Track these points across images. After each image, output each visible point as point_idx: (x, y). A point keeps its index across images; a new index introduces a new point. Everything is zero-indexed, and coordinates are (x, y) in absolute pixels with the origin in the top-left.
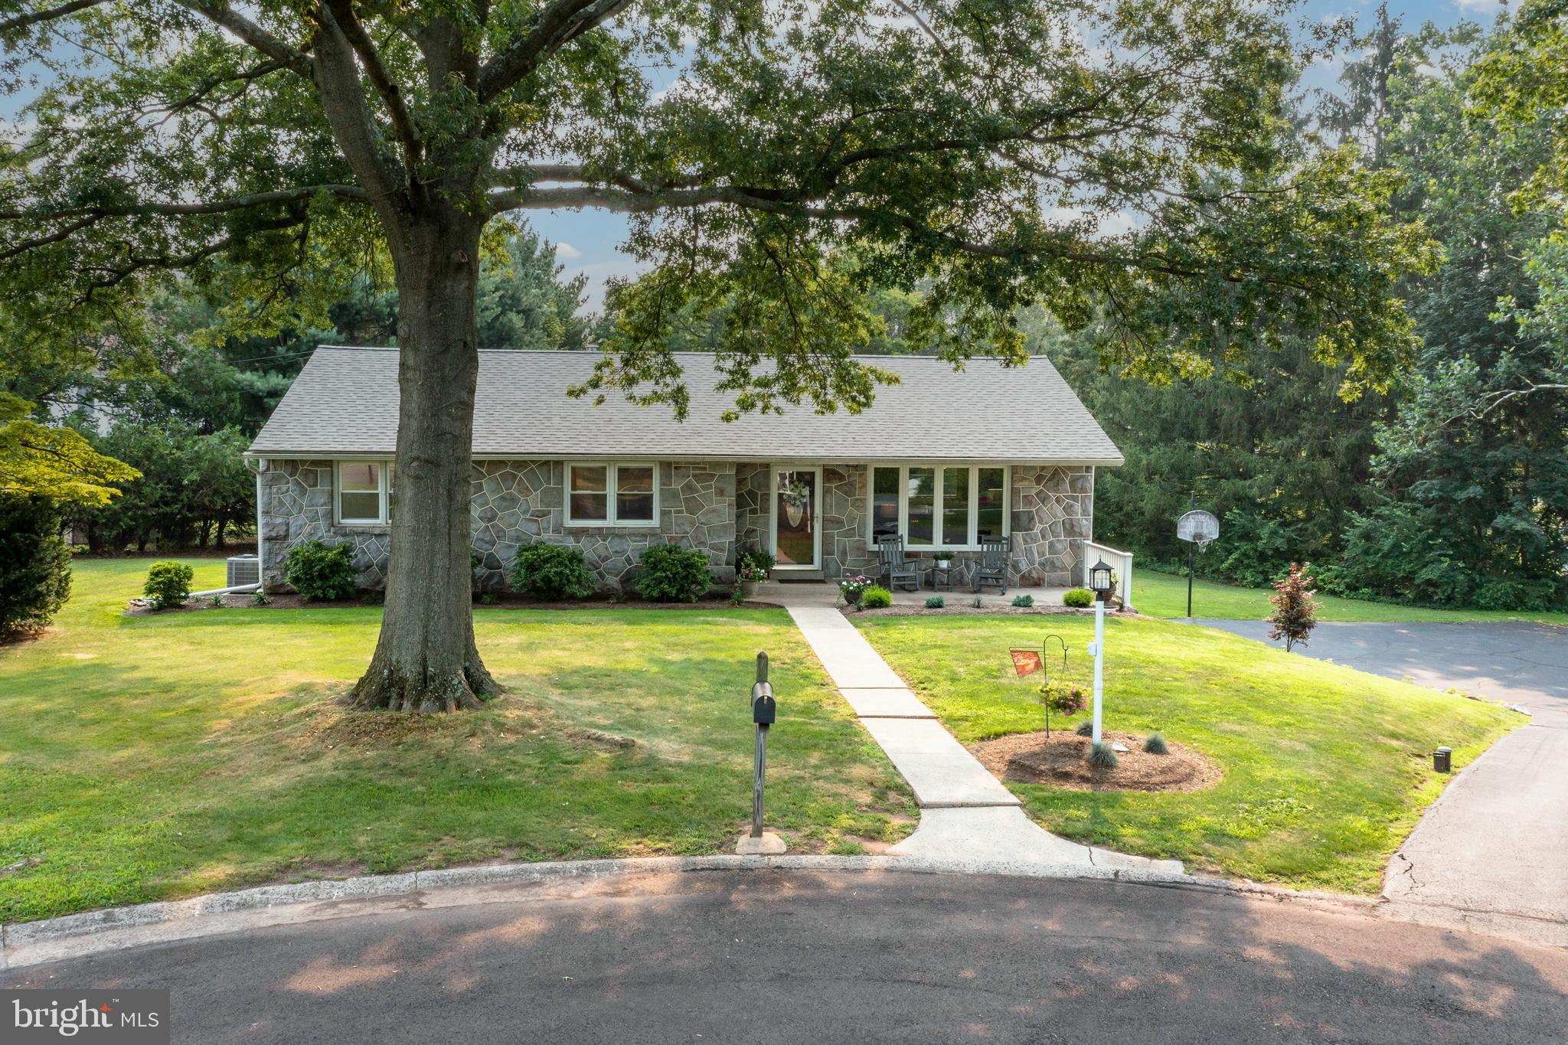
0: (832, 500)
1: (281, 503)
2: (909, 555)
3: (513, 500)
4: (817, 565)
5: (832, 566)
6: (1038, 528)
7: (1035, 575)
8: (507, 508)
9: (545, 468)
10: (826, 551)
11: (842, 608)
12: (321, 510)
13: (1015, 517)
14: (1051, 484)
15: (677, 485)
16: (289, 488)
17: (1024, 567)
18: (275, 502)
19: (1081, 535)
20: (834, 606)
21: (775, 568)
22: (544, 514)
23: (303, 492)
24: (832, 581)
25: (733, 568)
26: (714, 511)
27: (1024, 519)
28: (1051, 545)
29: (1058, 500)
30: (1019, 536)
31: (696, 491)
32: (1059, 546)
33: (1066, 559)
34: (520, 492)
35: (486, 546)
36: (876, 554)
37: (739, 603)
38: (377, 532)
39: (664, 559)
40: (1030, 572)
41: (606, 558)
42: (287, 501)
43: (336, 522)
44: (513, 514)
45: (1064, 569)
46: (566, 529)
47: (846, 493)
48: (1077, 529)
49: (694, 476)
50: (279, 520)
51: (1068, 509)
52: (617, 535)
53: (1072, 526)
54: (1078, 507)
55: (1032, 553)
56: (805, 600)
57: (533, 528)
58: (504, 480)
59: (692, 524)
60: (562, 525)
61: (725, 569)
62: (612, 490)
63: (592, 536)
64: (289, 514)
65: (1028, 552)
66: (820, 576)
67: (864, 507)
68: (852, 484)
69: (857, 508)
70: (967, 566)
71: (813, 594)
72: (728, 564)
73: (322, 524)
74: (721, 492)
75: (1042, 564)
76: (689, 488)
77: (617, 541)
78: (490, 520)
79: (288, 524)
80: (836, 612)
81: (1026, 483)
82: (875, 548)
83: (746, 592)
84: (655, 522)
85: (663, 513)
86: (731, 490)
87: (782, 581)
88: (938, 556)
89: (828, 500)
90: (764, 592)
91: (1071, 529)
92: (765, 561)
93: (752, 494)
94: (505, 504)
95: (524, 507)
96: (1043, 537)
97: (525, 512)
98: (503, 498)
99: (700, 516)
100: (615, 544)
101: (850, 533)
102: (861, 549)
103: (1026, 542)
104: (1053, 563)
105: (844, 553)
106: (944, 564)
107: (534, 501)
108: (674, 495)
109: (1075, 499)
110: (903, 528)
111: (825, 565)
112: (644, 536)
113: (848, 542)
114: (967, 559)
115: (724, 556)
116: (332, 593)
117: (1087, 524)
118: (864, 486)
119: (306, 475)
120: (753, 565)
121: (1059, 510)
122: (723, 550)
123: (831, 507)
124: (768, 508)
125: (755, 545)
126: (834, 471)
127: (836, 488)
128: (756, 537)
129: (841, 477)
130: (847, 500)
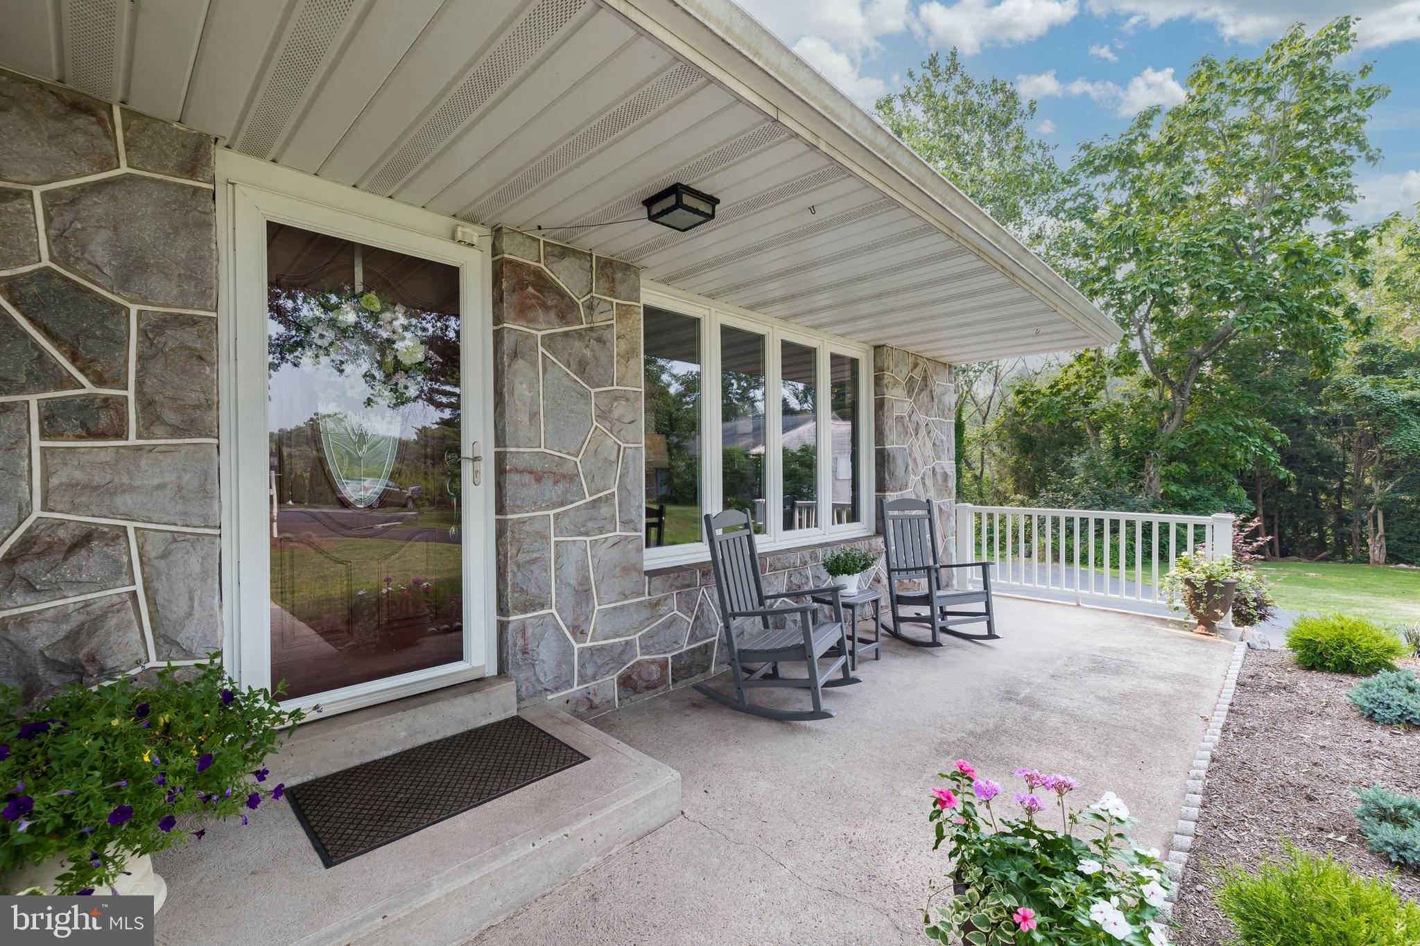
0: (536, 389)
4: (478, 660)
6: (911, 483)
14: (925, 396)
27: (901, 466)
29: (928, 430)
51: (938, 447)
68: (600, 338)
69: (616, 425)
81: (898, 391)
89: (521, 389)
101: (597, 518)
102: (632, 569)
105: (583, 592)
111: (512, 654)
113: (595, 551)
117: (952, 475)
118: (633, 351)
121: (929, 448)
123: (534, 415)
124: (210, 405)
125: (93, 623)
126: (538, 274)
127: (549, 341)
128: (120, 571)
129: (566, 310)
130: (585, 396)
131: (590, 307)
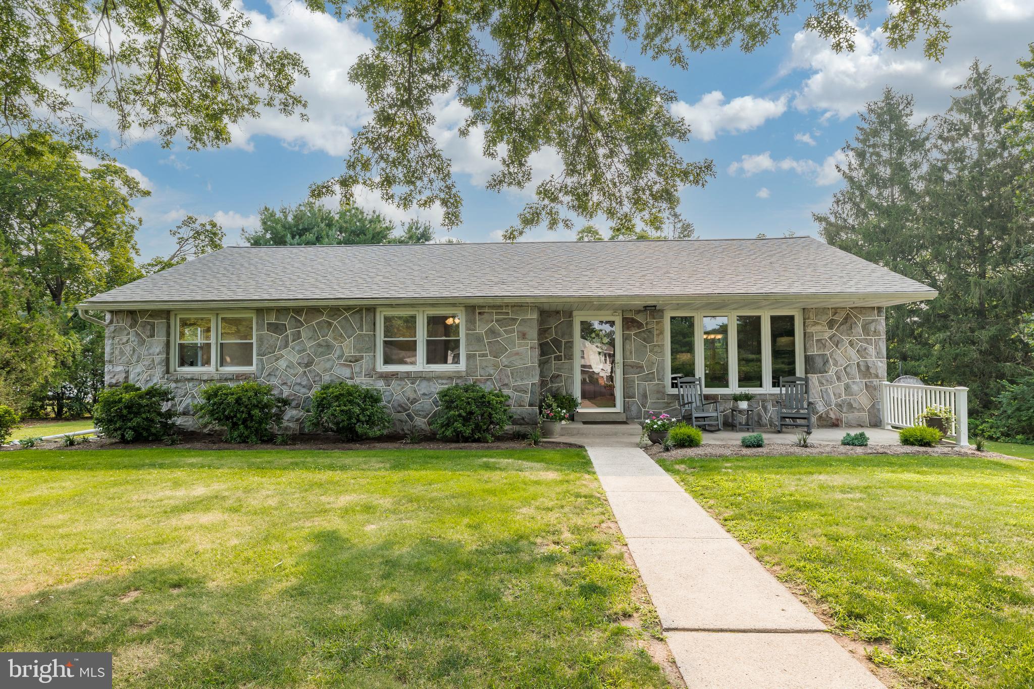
0: (632, 346)
1: (122, 353)
2: (707, 397)
3: (329, 347)
4: (619, 408)
5: (634, 409)
6: (832, 370)
7: (832, 415)
8: (322, 354)
9: (357, 316)
10: (627, 395)
11: (646, 448)
12: (158, 359)
13: (808, 360)
14: (844, 327)
15: (481, 329)
16: (129, 337)
17: (821, 408)
18: (117, 352)
19: (877, 376)
20: (638, 445)
21: (580, 410)
22: (357, 360)
23: (142, 342)
24: (634, 423)
25: (536, 409)
26: (517, 354)
27: (819, 362)
28: (847, 387)
29: (851, 344)
30: (814, 379)
31: (499, 335)
32: (855, 388)
33: (864, 400)
34: (335, 339)
35: (303, 390)
36: (676, 397)
37: (536, 443)
38: (205, 378)
39: (459, 397)
40: (827, 413)
41: (414, 401)
42: (128, 349)
43: (172, 369)
44: (329, 360)
45: (861, 409)
46: (377, 373)
47: (644, 340)
48: (872, 371)
49: (497, 321)
50: (120, 368)
51: (862, 352)
52: (425, 378)
53: (868, 368)
54: (871, 350)
55: (828, 395)
56: (606, 440)
57: (346, 372)
58: (321, 328)
59: (496, 366)
60: (374, 369)
61: (527, 410)
62: (421, 336)
63: (402, 379)
64: (129, 363)
65: (823, 394)
66: (623, 418)
67: (662, 352)
68: (650, 331)
69: (655, 353)
70: (765, 408)
71: (615, 434)
72: (531, 405)
73: (159, 371)
74: (523, 336)
75: (839, 406)
76: (492, 332)
77: (424, 384)
78: (308, 365)
79: (127, 372)
80: (641, 452)
81: (819, 328)
82: (675, 391)
83: (546, 433)
84: (462, 366)
85: (469, 357)
86: (533, 333)
87: (585, 423)
88: (737, 398)
89: (628, 347)
90: (565, 432)
91: (866, 371)
92: (569, 403)
93: (557, 343)
94: (320, 350)
95: (338, 353)
96: (839, 379)
97: (340, 357)
98: (319, 345)
99: (504, 359)
100: (423, 387)
101: (649, 378)
102: (661, 392)
103: (821, 383)
104: (850, 406)
105: (645, 396)
106: (744, 405)
107: (348, 347)
108: (479, 339)
109: (869, 342)
110: (700, 371)
111: (626, 408)
112: (450, 378)
113: (649, 386)
114: (763, 401)
115: (527, 398)
116: (129, 435)
117: (881, 366)
118: (661, 333)
119: (144, 327)
120: (555, 405)
121: (852, 353)
122: (526, 392)
123: (631, 353)
124: (572, 355)
125: (559, 388)
126: (633, 319)
127: (635, 335)
128: (561, 381)
129: (640, 325)
130: (646, 347)
131: (647, 324)
